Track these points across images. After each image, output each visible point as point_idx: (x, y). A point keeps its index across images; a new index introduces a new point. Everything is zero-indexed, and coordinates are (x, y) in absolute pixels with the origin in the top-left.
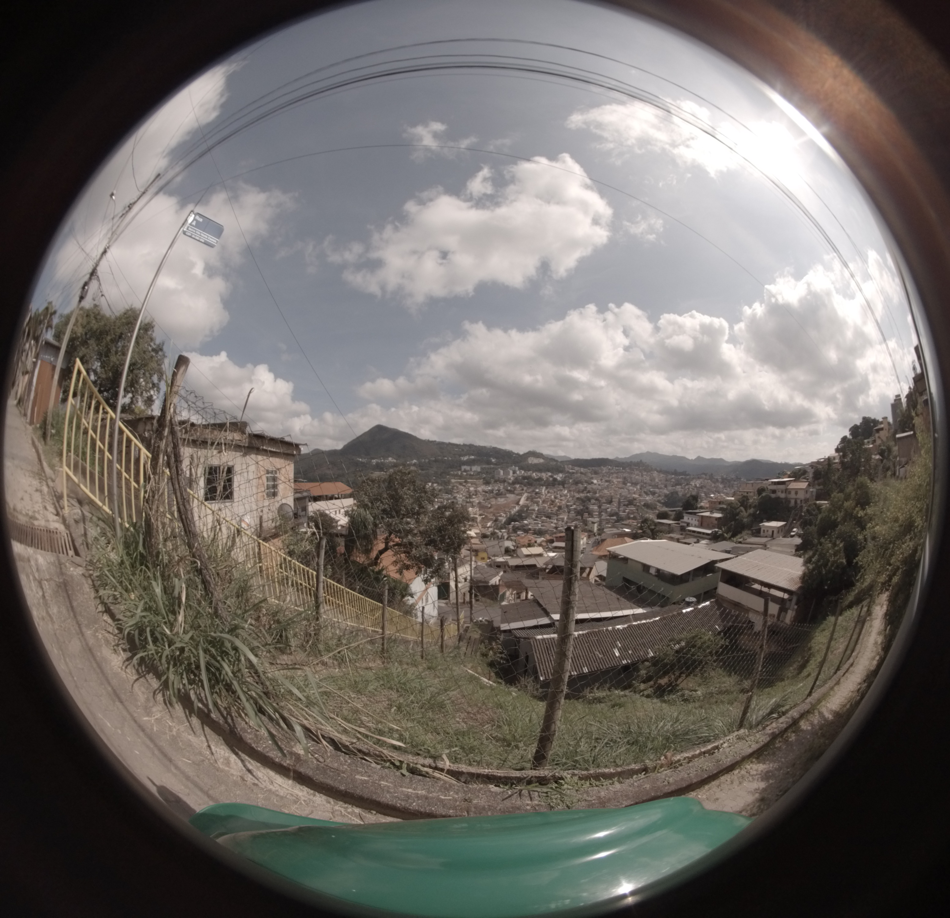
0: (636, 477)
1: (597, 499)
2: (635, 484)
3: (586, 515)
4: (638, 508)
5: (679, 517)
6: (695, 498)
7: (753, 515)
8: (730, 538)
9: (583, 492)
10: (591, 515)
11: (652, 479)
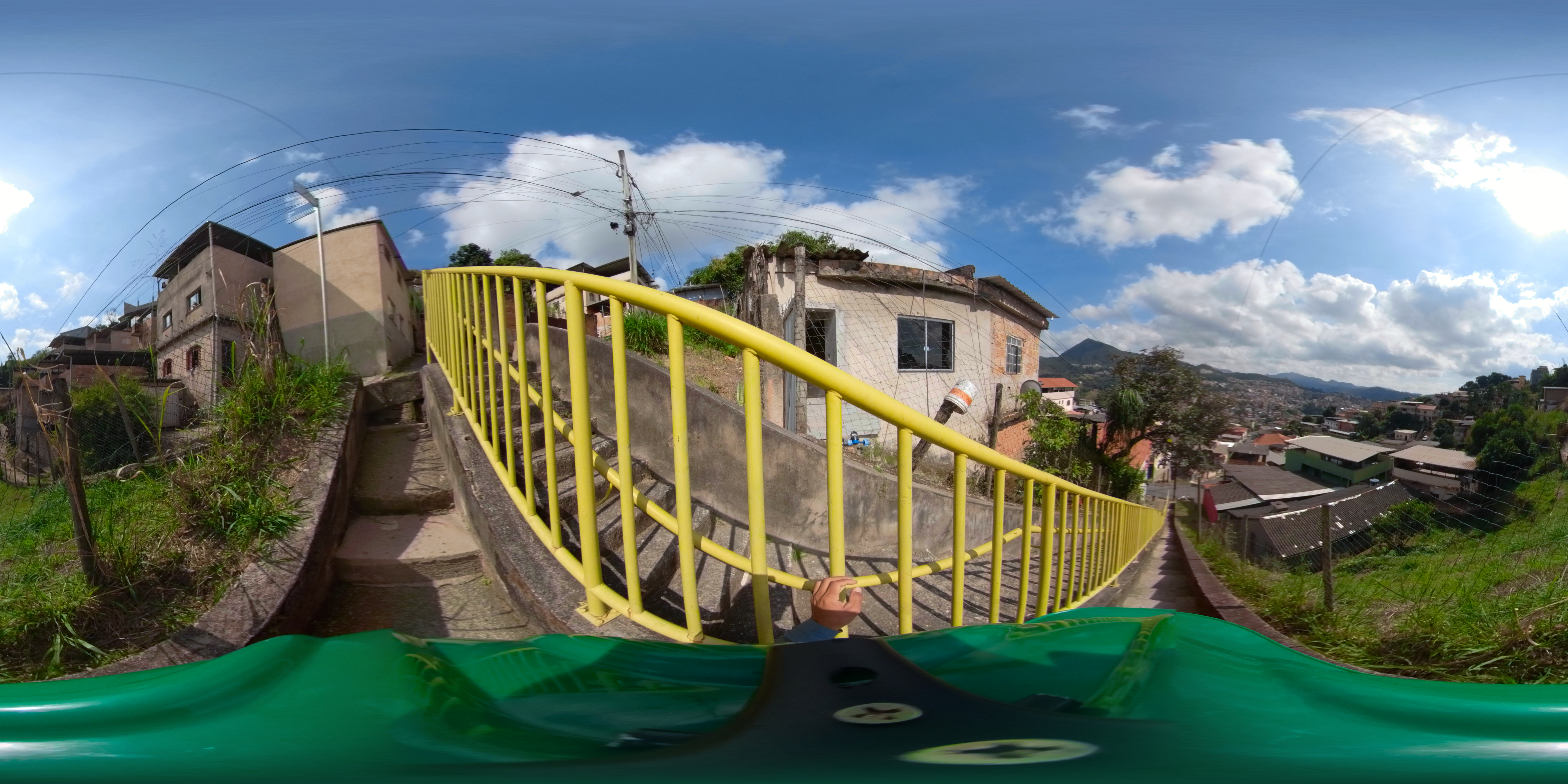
0: (1282, 390)
1: (1251, 404)
2: (1280, 395)
3: (1242, 415)
4: (1283, 413)
5: (1320, 421)
6: (1334, 409)
7: (1387, 424)
8: (1368, 439)
9: (1240, 397)
10: (1246, 415)
11: (1294, 393)
